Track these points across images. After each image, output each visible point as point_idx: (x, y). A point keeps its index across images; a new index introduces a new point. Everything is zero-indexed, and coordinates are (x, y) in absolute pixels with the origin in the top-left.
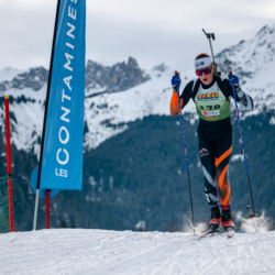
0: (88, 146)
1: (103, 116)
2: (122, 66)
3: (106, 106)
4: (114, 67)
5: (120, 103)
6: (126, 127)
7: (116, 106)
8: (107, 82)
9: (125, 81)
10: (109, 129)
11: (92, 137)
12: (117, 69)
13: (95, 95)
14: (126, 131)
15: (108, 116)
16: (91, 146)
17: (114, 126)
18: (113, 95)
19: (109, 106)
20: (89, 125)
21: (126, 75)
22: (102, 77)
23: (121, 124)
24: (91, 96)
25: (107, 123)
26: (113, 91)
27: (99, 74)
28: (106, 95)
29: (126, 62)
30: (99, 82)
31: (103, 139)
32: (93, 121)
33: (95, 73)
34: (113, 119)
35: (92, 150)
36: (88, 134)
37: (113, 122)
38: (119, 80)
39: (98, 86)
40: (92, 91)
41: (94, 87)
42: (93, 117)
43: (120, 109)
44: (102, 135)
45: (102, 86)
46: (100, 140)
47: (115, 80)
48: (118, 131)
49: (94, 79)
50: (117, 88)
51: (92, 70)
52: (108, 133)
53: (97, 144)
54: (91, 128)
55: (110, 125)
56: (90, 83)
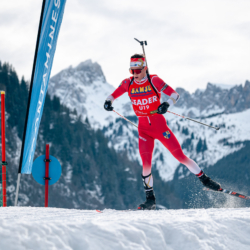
0: (206, 163)
1: (220, 135)
2: (239, 88)
3: (224, 126)
4: (232, 90)
5: (237, 123)
6: (242, 145)
7: (233, 126)
8: (225, 103)
9: (242, 103)
10: (226, 147)
11: (211, 154)
12: (235, 91)
13: (214, 115)
14: (242, 149)
15: (225, 136)
16: (209, 163)
17: (231, 145)
18: (230, 116)
19: (227, 126)
20: (207, 144)
21: (243, 98)
22: (221, 99)
23: (238, 143)
24: (210, 117)
25: (224, 142)
26: (231, 112)
27: (217, 96)
28: (224, 116)
29: (243, 85)
30: (217, 104)
31: (221, 157)
32: (211, 140)
33: (214, 95)
34: (230, 138)
35: (210, 166)
36: (206, 152)
37: (230, 141)
38: (236, 102)
39: (216, 107)
40: (211, 112)
41: (213, 108)
42: (211, 136)
43: (237, 129)
44: (220, 153)
45: (221, 107)
46: (218, 157)
47: (232, 102)
48: (235, 149)
49: (213, 100)
50: (235, 109)
51: (212, 92)
52: (225, 151)
53: (215, 161)
54: (209, 146)
55: (227, 144)
56: (209, 104)
